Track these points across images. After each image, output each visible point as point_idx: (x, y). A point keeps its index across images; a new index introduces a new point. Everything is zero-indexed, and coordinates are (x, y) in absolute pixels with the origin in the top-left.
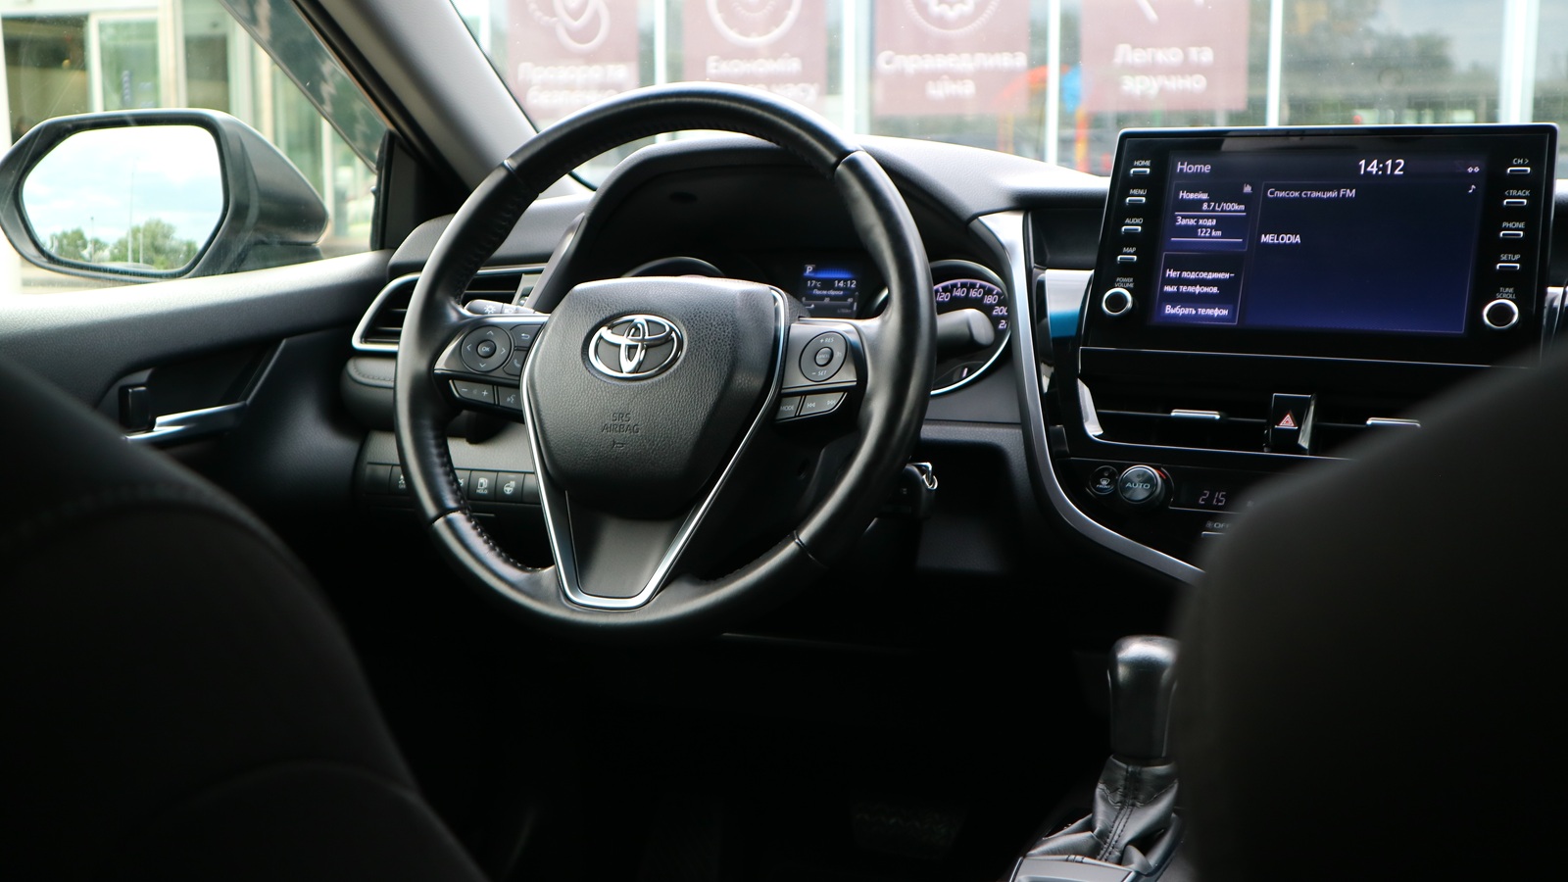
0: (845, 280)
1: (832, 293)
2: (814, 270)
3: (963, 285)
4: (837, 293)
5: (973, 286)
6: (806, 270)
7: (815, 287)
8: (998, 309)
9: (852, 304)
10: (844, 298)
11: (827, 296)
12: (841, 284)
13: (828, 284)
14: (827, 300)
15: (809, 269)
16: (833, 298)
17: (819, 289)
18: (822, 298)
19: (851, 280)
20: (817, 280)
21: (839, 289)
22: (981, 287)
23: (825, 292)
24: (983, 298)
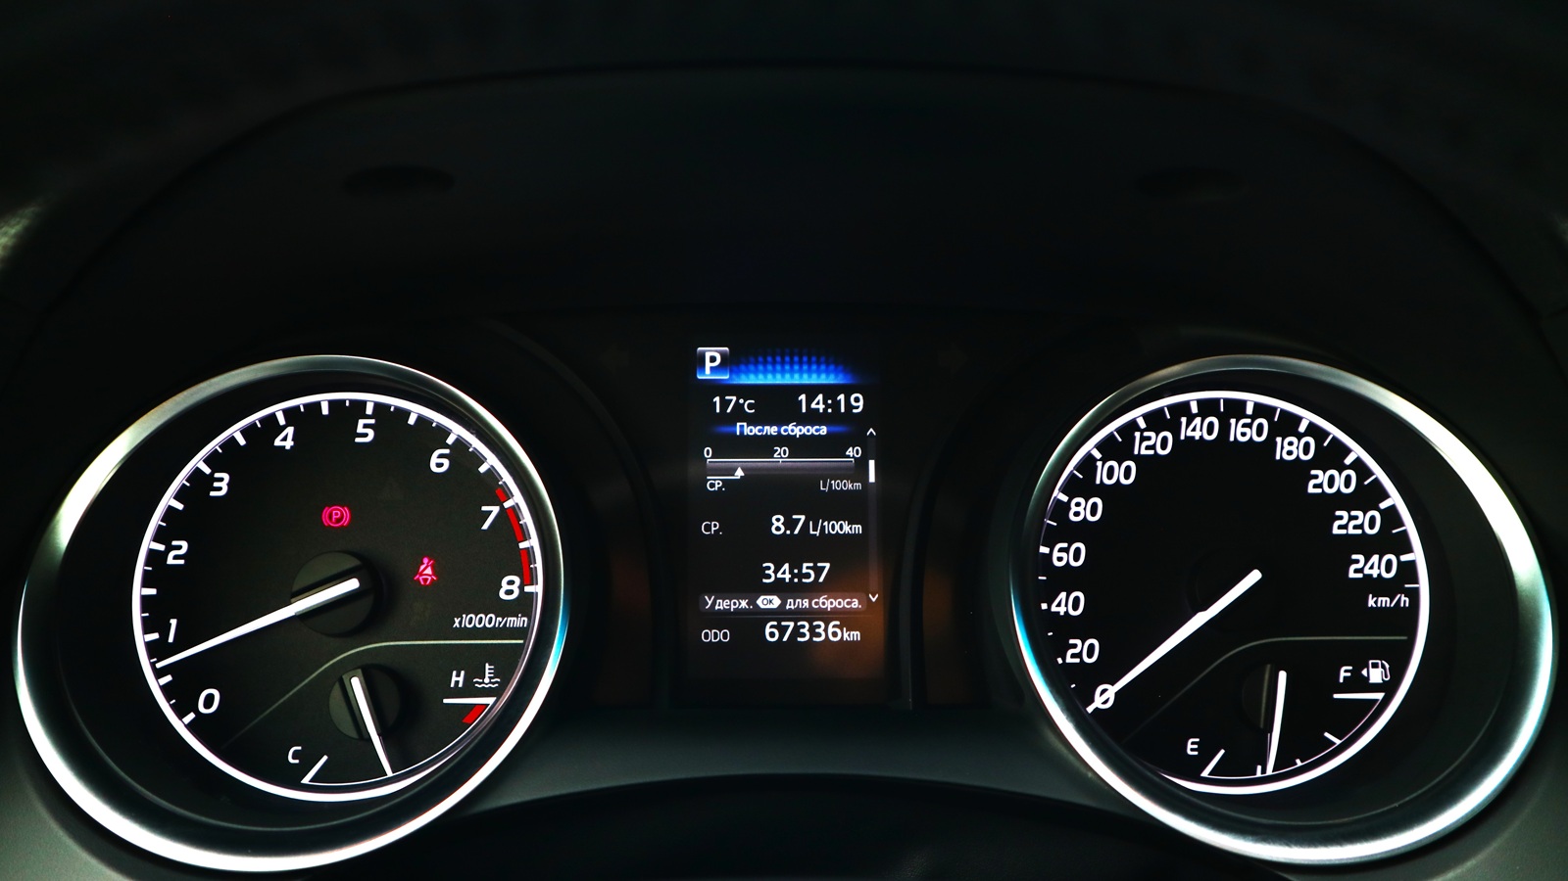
0: (830, 391)
1: (795, 430)
2: (727, 363)
3: (1207, 408)
4: (811, 430)
5: (1236, 409)
6: (700, 361)
7: (739, 414)
8: (1322, 477)
9: (862, 465)
10: (830, 446)
11: (781, 440)
12: (819, 404)
13: (777, 404)
14: (781, 456)
15: (712, 354)
16: (798, 446)
17: (752, 421)
18: (765, 446)
19: (848, 391)
20: (743, 391)
21: (813, 418)
22: (1261, 410)
23: (772, 430)
24: (1270, 443)
